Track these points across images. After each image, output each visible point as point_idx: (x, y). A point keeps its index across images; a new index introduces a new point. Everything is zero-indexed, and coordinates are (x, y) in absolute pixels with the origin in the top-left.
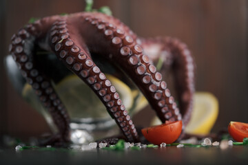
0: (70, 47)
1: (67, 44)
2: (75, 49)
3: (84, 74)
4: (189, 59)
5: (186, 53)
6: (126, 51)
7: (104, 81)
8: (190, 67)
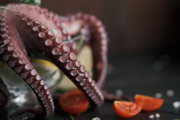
0: (12, 52)
1: (9, 49)
2: (16, 54)
3: (24, 75)
4: (104, 36)
5: (102, 30)
6: (56, 51)
7: (40, 81)
8: (104, 42)
